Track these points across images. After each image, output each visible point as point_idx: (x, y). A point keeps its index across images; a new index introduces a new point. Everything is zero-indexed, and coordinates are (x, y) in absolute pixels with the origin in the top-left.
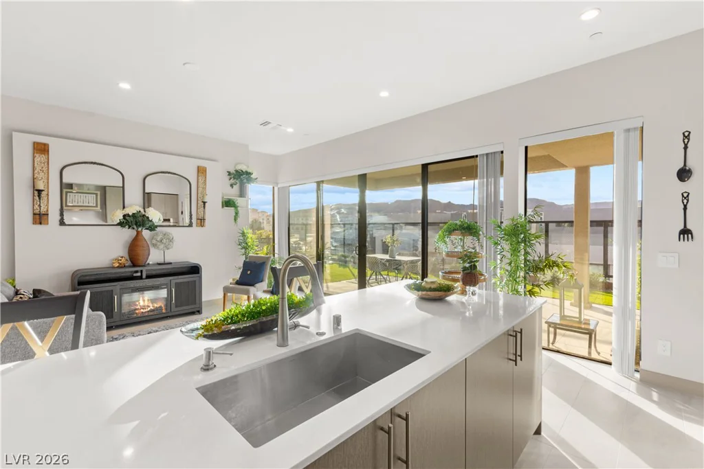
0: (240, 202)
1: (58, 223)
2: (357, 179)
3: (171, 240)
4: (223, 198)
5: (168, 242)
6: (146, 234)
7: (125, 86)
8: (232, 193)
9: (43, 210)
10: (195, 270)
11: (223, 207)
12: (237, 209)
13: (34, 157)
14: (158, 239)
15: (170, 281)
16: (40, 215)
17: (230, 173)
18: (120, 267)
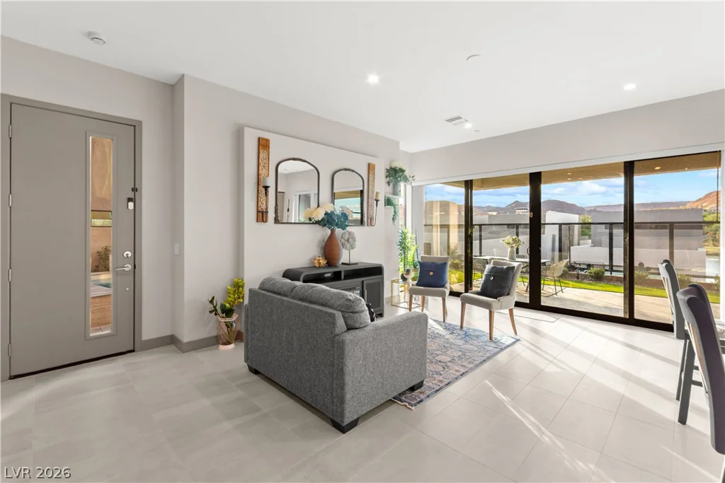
0: (395, 200)
1: (274, 221)
2: (528, 176)
3: (354, 239)
4: (385, 197)
5: (351, 241)
6: (338, 231)
8: (389, 191)
9: (263, 207)
10: (378, 270)
11: (385, 205)
12: (395, 208)
13: (259, 153)
14: (346, 238)
15: (363, 282)
16: (263, 212)
17: (388, 171)
18: (320, 267)
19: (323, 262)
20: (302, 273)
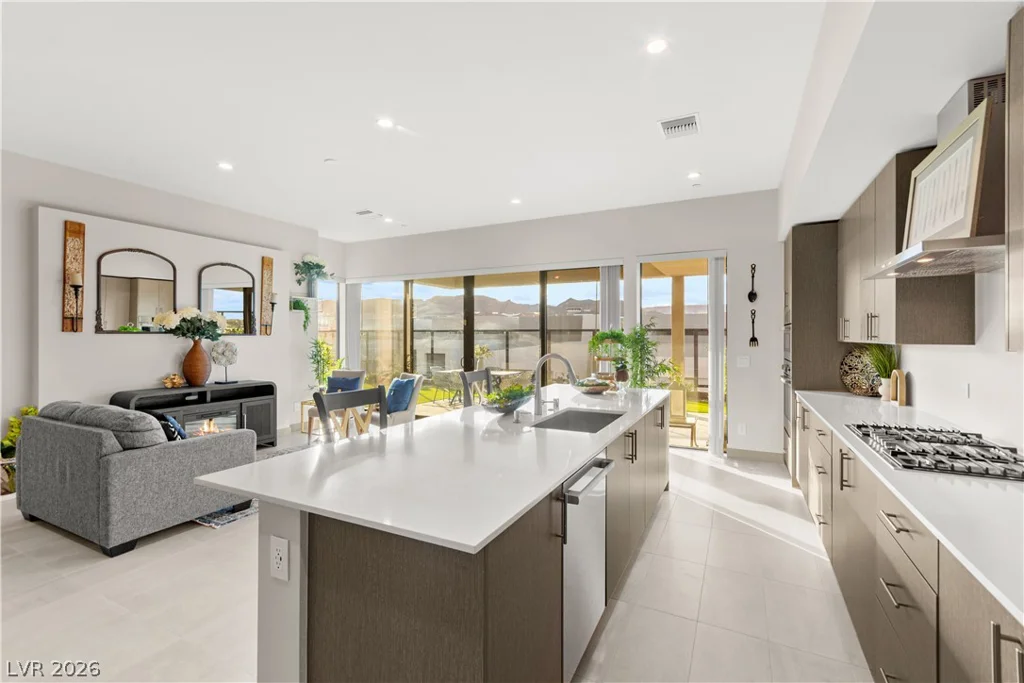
0: (309, 302)
1: (94, 329)
3: (234, 353)
4: (290, 298)
5: (229, 354)
6: (205, 343)
7: (225, 166)
8: (299, 291)
9: (76, 312)
10: (268, 390)
11: (291, 309)
12: (307, 313)
13: (65, 241)
14: (220, 351)
15: (241, 404)
16: (73, 318)
17: (297, 266)
18: (173, 388)
19: (179, 380)
20: (133, 397)
